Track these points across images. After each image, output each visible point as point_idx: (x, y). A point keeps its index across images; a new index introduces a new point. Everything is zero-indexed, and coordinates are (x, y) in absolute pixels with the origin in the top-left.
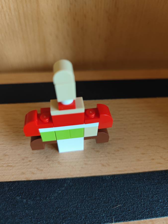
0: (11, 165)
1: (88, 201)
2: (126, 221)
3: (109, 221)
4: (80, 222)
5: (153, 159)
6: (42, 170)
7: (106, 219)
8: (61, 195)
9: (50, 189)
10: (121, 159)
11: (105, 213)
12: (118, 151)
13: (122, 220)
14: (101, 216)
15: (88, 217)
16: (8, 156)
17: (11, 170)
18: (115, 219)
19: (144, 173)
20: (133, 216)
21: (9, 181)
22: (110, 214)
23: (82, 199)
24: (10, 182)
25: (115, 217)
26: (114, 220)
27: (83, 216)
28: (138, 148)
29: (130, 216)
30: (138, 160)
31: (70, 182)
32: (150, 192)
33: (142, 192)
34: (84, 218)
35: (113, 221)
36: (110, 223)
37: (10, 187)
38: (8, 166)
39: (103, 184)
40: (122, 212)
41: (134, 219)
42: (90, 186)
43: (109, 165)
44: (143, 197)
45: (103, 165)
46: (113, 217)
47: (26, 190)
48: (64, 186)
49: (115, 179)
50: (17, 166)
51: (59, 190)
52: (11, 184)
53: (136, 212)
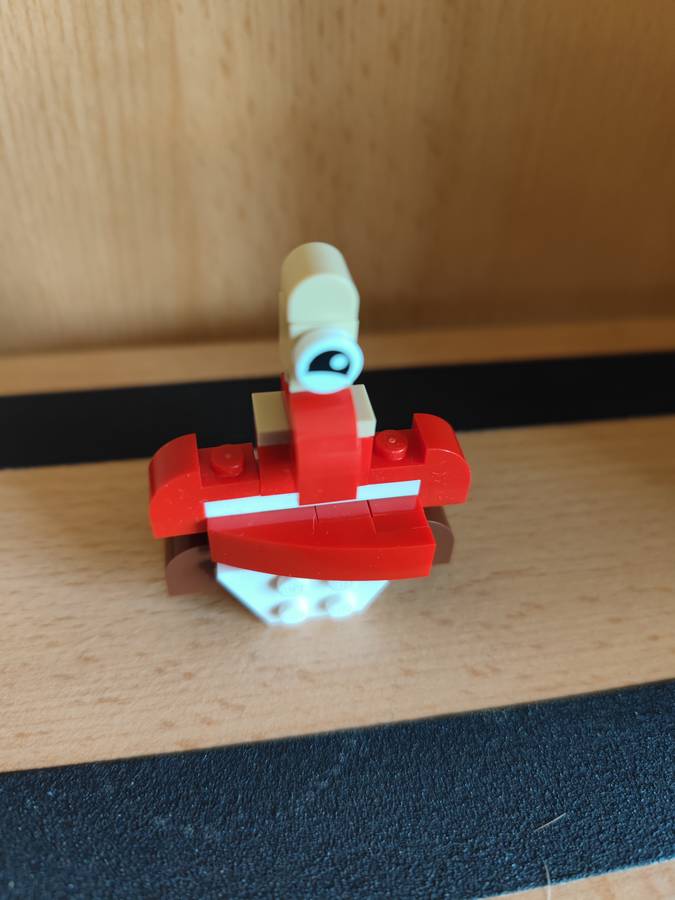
0: (115, 694)
1: (440, 808)
2: (596, 872)
3: (533, 878)
4: (420, 893)
5: (655, 638)
6: (241, 708)
7: (519, 872)
8: (332, 796)
9: (284, 778)
10: (538, 647)
11: (509, 851)
12: (522, 615)
13: (581, 872)
14: (500, 861)
15: (449, 872)
16: (97, 661)
17: (114, 714)
18: (553, 869)
19: (631, 691)
20: (619, 854)
21: (114, 756)
22: (530, 852)
23: (414, 803)
24: (118, 762)
25: (550, 863)
26: (551, 875)
27: (430, 871)
28: (593, 600)
29: (607, 852)
30: (602, 645)
31: (359, 743)
32: (664, 758)
33: (636, 760)
34: (433, 876)
35: (548, 876)
36: (536, 886)
37: (121, 781)
38: (101, 701)
39: (485, 744)
40: (574, 840)
41: (625, 862)
42: (437, 755)
43: (496, 671)
44: (641, 779)
45: (475, 673)
46: (545, 862)
47: (188, 791)
48: (338, 760)
49: (526, 718)
50: (140, 698)
51: (320, 780)
52: (123, 770)
53: (627, 837)
